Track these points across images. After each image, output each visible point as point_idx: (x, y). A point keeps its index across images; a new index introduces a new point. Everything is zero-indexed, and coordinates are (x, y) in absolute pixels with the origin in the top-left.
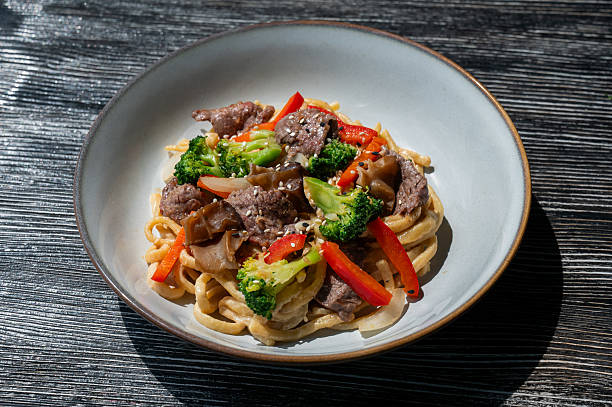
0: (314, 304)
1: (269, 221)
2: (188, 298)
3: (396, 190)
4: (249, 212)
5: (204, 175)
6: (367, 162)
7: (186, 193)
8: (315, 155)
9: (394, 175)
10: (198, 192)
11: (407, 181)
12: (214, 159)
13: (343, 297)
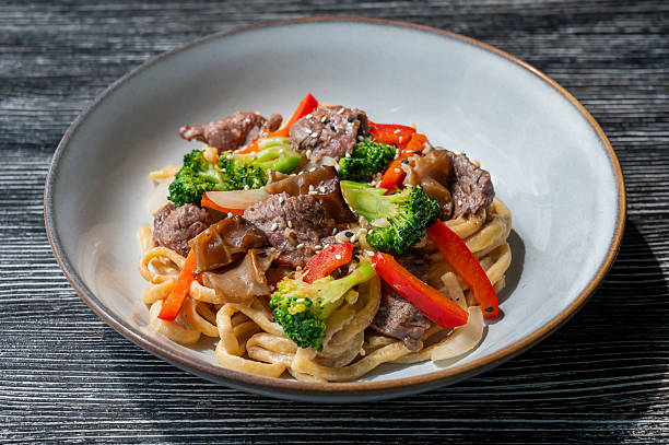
0: (370, 333)
1: (302, 235)
2: (207, 342)
3: (452, 191)
4: (274, 226)
5: (208, 190)
6: (415, 158)
7: (188, 215)
8: (348, 155)
9: (447, 173)
10: (203, 213)
11: (465, 179)
12: (217, 176)
13: (407, 320)
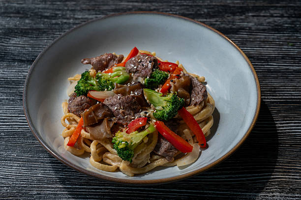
0: (153, 154)
1: (127, 112)
2: (87, 154)
3: (190, 93)
4: (116, 108)
5: (90, 91)
6: (175, 79)
7: (82, 100)
8: (148, 77)
9: (189, 85)
10: (88, 99)
11: (196, 88)
12: (95, 83)
13: (168, 149)
